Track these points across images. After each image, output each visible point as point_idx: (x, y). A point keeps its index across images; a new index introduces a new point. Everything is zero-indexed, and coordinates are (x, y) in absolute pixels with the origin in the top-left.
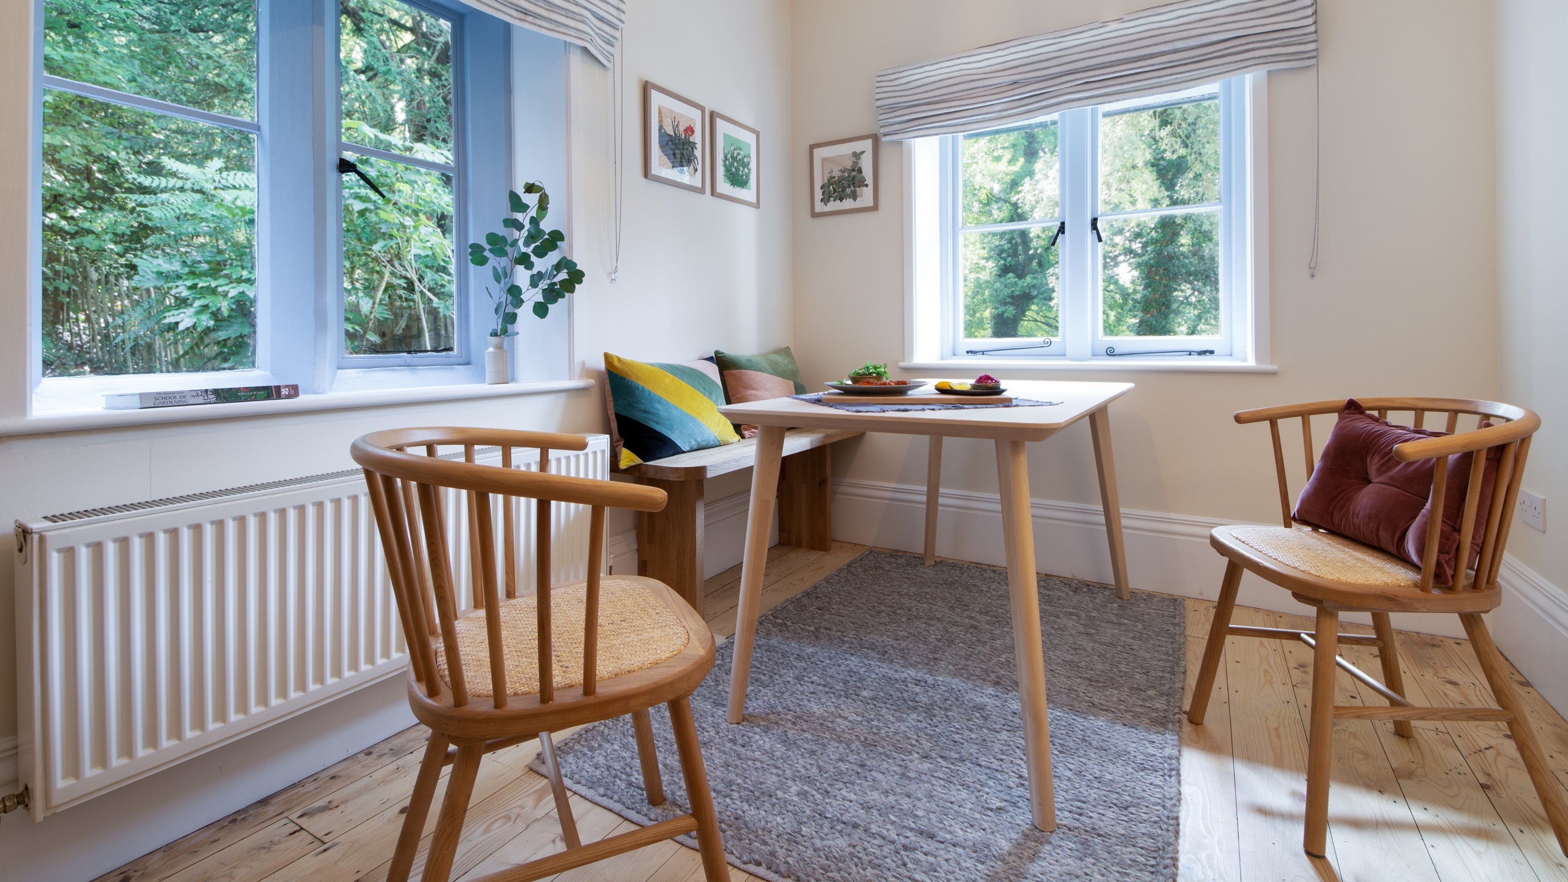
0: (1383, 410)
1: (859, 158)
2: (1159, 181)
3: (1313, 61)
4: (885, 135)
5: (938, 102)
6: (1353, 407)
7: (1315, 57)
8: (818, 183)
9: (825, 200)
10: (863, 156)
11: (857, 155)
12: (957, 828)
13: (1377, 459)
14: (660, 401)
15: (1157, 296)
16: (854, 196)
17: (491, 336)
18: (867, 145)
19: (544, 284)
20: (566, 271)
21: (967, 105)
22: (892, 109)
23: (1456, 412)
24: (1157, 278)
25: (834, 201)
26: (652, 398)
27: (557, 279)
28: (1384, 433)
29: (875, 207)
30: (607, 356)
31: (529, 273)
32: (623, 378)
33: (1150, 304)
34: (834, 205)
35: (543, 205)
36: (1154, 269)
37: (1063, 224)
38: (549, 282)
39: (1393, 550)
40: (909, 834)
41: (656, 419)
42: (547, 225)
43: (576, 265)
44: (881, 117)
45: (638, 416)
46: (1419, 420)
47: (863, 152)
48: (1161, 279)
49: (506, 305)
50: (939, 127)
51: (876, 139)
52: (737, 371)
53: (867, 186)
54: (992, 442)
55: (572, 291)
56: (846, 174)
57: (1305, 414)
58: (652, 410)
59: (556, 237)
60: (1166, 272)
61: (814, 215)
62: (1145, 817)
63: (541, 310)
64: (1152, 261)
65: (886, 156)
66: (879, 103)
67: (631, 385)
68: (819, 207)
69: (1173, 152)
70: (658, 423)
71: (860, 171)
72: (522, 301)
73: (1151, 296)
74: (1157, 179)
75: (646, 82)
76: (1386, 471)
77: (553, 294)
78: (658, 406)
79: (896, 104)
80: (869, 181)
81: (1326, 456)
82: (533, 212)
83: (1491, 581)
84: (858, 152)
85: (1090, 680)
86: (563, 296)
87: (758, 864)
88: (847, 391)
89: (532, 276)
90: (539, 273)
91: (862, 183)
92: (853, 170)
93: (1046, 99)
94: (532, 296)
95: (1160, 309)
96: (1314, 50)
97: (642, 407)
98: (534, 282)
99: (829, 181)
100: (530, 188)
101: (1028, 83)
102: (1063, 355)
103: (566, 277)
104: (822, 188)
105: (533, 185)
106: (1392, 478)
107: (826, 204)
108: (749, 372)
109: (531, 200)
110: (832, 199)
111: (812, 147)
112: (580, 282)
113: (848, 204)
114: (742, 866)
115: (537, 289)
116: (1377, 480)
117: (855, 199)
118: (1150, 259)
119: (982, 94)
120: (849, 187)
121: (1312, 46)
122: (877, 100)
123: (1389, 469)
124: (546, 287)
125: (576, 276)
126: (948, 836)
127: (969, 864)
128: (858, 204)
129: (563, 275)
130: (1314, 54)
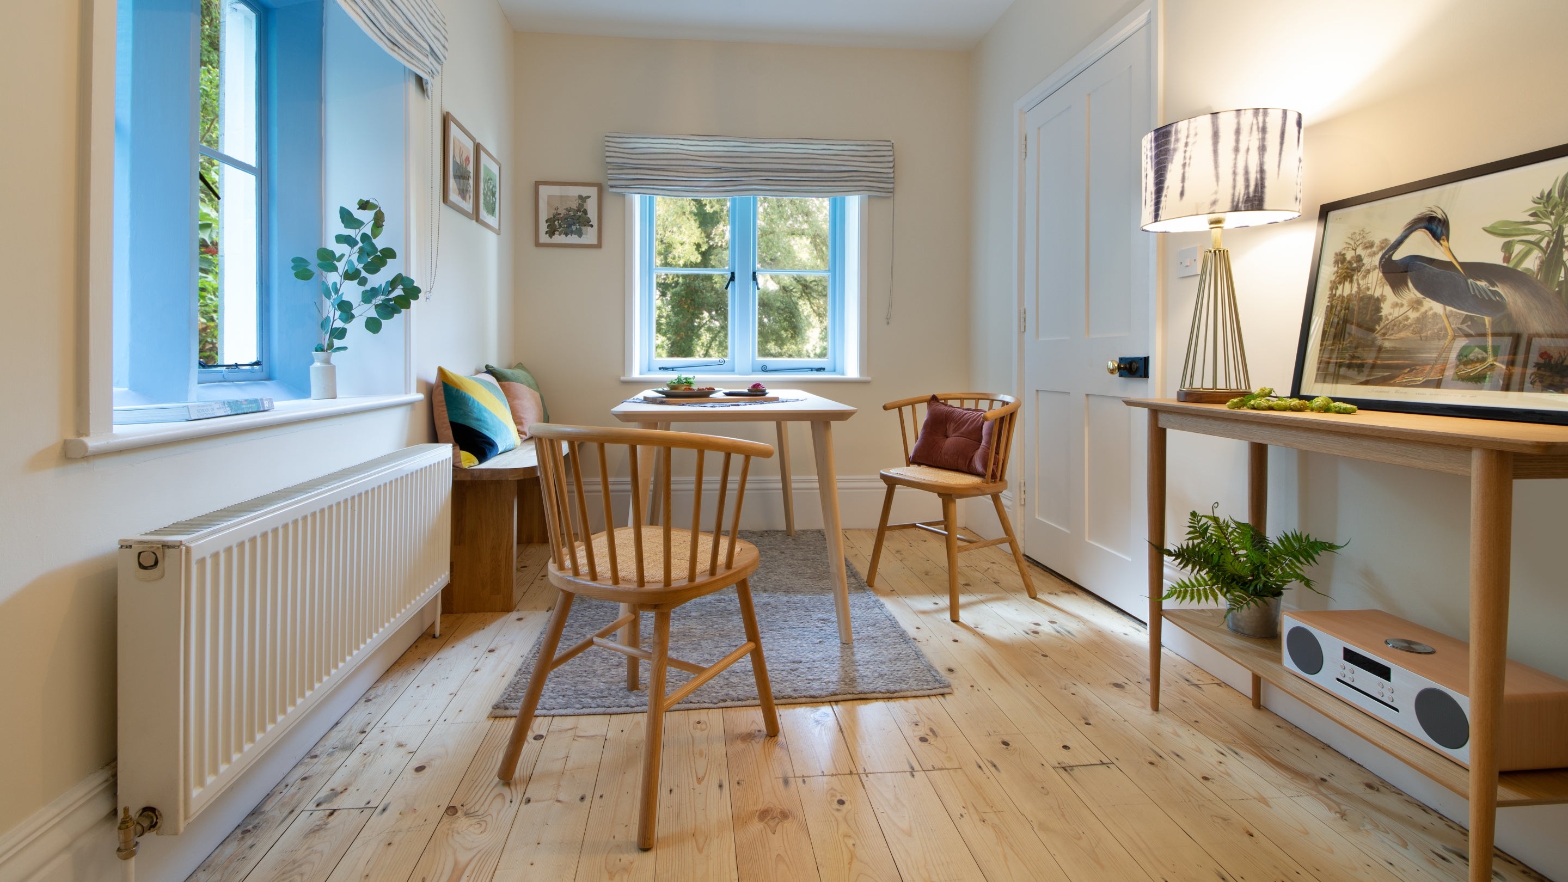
0: (946, 400)
1: (585, 202)
2: (700, 229)
3: (890, 195)
4: (612, 187)
5: (663, 170)
6: (934, 398)
7: (892, 192)
8: (544, 216)
9: (551, 233)
10: (588, 200)
11: (583, 199)
12: (809, 655)
13: (952, 424)
14: (486, 410)
15: (685, 322)
16: (580, 234)
17: (316, 350)
18: (592, 192)
19: (379, 300)
20: (401, 287)
21: (682, 177)
22: (621, 167)
23: (979, 399)
24: (686, 307)
25: (560, 235)
26: (481, 409)
27: (392, 295)
28: (953, 412)
29: (599, 246)
30: (441, 371)
31: (362, 288)
32: (458, 391)
33: (681, 329)
34: (559, 238)
35: (379, 221)
36: (684, 299)
37: (733, 274)
38: (383, 297)
39: (965, 469)
40: (789, 664)
41: (486, 426)
42: (380, 243)
43: (413, 282)
44: (609, 172)
45: (474, 425)
46: (962, 404)
47: (589, 197)
48: (688, 307)
49: (334, 320)
50: (668, 190)
51: (600, 188)
52: (506, 383)
53: (592, 226)
54: (809, 423)
55: (408, 306)
56: (572, 213)
57: (913, 403)
58: (482, 418)
59: (389, 253)
60: (693, 302)
61: (538, 244)
62: (885, 626)
63: (373, 325)
64: (683, 292)
65: (609, 202)
66: (609, 160)
67: (465, 397)
68: (544, 238)
69: (712, 207)
70: (487, 430)
71: (585, 212)
72: (353, 316)
73: (681, 322)
74: (699, 227)
75: (448, 113)
76: (958, 430)
77: (390, 309)
78: (485, 415)
79: (624, 163)
80: (594, 221)
81: (926, 425)
82: (367, 230)
83: (1001, 479)
84: (584, 195)
85: (810, 578)
86: (399, 312)
87: (725, 701)
88: (668, 395)
89: (365, 293)
90: (373, 289)
91: (587, 223)
92: (579, 210)
93: (740, 185)
94: (364, 311)
95: (687, 333)
96: (891, 188)
97: (475, 416)
98: (368, 296)
99: (554, 216)
100: (364, 205)
101: (727, 170)
102: (732, 371)
103: (401, 293)
104: (547, 221)
105: (368, 202)
106: (962, 433)
107: (551, 237)
108: (515, 383)
109: (367, 217)
110: (556, 233)
111: (537, 184)
112: (416, 298)
113: (573, 239)
114: (715, 706)
115: (370, 305)
116: (954, 435)
117: (580, 236)
118: (681, 291)
119: (694, 171)
120: (575, 224)
121: (891, 186)
122: (607, 157)
123: (959, 429)
124: (380, 302)
125: (412, 292)
126: (808, 659)
127: (827, 666)
128: (584, 240)
129: (398, 292)
130: (891, 190)
